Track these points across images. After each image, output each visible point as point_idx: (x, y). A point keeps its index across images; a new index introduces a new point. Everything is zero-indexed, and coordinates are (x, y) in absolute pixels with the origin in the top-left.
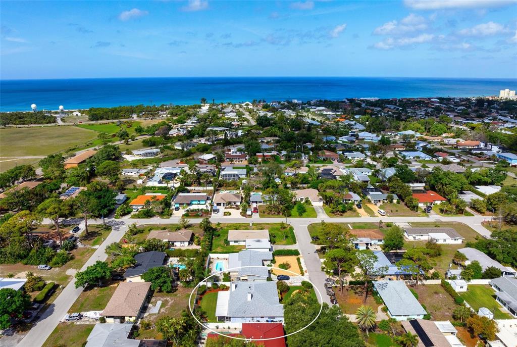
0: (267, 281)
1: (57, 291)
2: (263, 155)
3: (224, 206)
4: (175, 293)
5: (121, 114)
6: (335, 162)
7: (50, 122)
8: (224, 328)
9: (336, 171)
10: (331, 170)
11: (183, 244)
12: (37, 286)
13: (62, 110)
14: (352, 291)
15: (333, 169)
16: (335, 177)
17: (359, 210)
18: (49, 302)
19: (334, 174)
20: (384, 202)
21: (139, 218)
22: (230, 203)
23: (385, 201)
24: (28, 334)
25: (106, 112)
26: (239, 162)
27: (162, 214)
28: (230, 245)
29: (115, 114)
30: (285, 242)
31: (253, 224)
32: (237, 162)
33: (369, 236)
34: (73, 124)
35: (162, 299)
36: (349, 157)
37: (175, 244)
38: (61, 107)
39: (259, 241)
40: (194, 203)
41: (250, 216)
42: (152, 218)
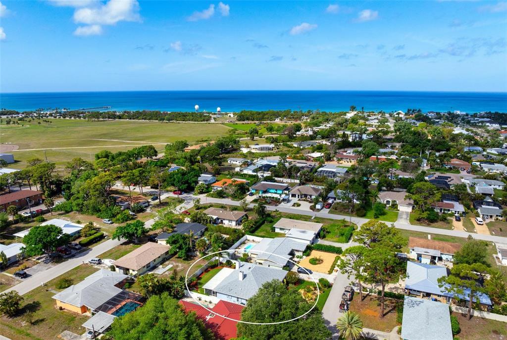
0: (283, 269)
1: (103, 240)
2: (377, 158)
3: (298, 197)
4: (190, 262)
5: (266, 116)
6: (463, 173)
7: (204, 120)
8: (206, 301)
9: (453, 180)
10: (447, 178)
11: (230, 223)
12: (90, 232)
13: (219, 112)
14: (377, 302)
15: (450, 178)
16: (448, 186)
17: (455, 223)
18: (90, 247)
19: (448, 183)
20: (497, 219)
21: (213, 197)
22: (306, 196)
23: (500, 218)
24: (57, 266)
25: (253, 114)
26: (348, 162)
27: (234, 197)
28: (276, 231)
29: (261, 117)
30: (337, 239)
31: (315, 218)
32: (346, 162)
33: (442, 249)
34: (221, 122)
35: (174, 264)
36: (484, 169)
37: (224, 221)
38: (219, 109)
39: (304, 232)
40: (271, 191)
41: (319, 210)
42: (223, 199)
